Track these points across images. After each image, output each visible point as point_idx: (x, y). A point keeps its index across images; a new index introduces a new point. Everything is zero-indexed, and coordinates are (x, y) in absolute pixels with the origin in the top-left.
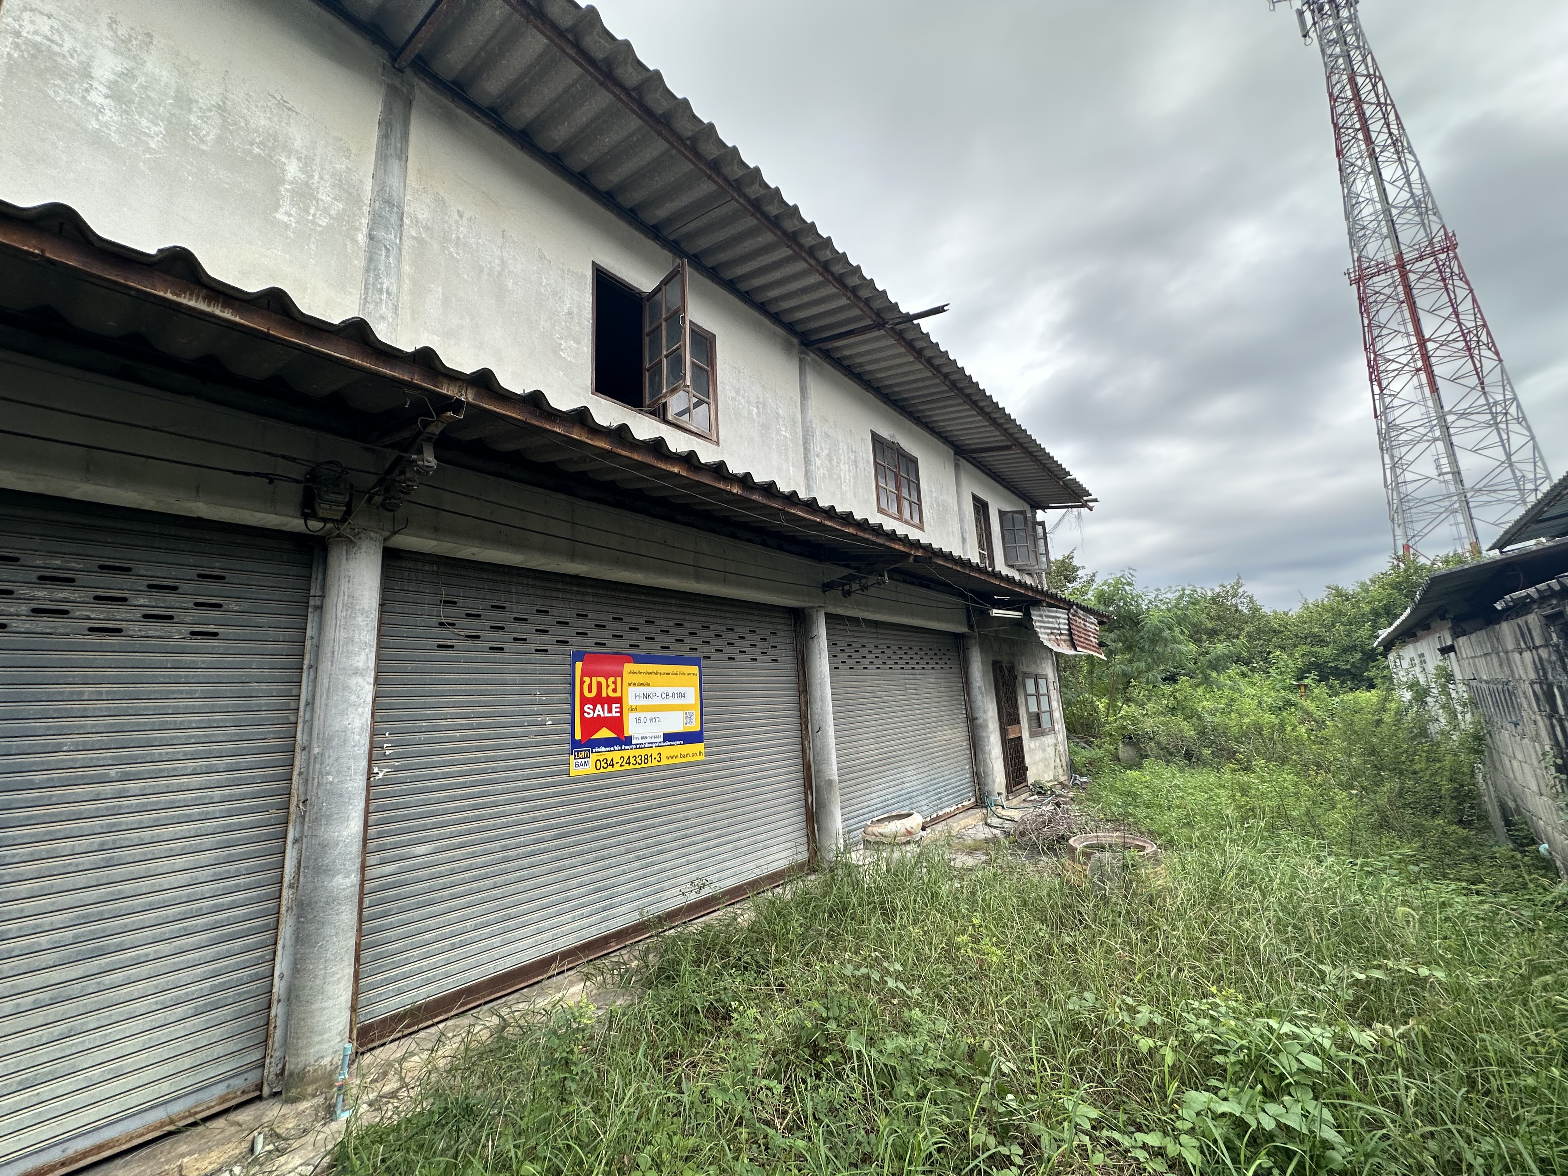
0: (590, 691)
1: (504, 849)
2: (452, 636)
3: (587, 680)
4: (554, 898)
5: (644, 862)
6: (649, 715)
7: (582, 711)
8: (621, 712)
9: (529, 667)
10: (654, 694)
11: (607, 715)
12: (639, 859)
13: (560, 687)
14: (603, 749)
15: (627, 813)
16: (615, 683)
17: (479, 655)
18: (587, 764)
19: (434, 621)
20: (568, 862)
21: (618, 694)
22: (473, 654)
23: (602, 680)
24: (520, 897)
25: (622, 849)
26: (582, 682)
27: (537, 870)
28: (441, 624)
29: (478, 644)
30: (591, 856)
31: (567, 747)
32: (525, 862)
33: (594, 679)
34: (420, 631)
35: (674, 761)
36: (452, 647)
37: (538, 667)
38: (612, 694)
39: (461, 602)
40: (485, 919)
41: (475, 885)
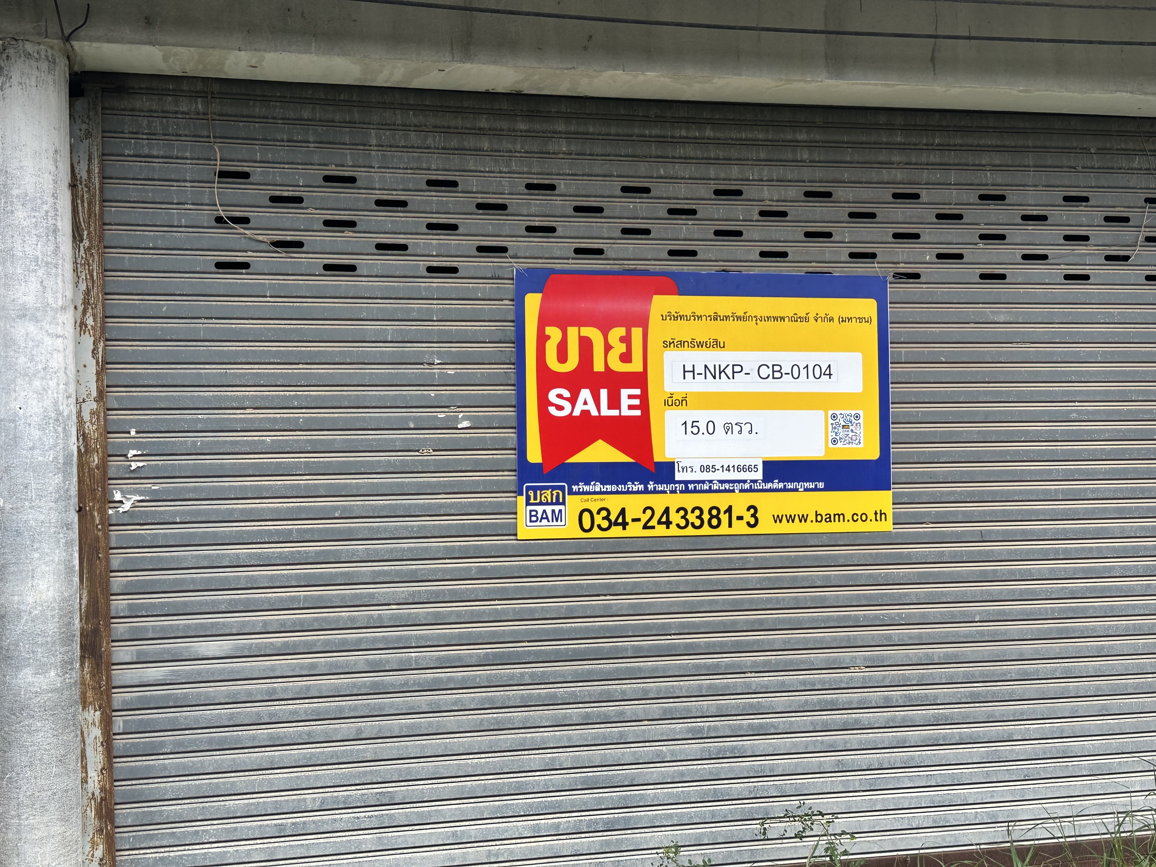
0: (562, 357)
1: (375, 669)
2: (244, 243)
3: (554, 333)
4: (490, 781)
5: (713, 745)
6: (721, 417)
7: (543, 403)
8: (644, 406)
9: (415, 305)
10: (737, 369)
11: (605, 412)
12: (698, 736)
13: (490, 348)
14: (598, 487)
15: (664, 632)
16: (626, 340)
17: (302, 281)
18: (557, 517)
19: (206, 216)
20: (518, 715)
21: (636, 366)
22: (291, 281)
23: (593, 333)
24: (414, 766)
25: (655, 708)
26: (542, 339)
27: (449, 721)
28: (219, 220)
29: (299, 258)
30: (574, 712)
31: (511, 477)
32: (423, 700)
33: (573, 332)
34: (179, 236)
35: (797, 527)
36: (245, 266)
37: (436, 306)
38: (617, 366)
39: (257, 172)
40: (341, 793)
41: (318, 728)
